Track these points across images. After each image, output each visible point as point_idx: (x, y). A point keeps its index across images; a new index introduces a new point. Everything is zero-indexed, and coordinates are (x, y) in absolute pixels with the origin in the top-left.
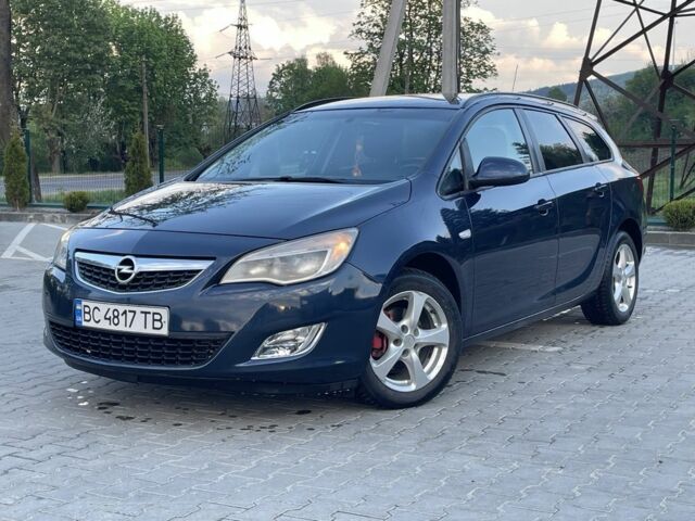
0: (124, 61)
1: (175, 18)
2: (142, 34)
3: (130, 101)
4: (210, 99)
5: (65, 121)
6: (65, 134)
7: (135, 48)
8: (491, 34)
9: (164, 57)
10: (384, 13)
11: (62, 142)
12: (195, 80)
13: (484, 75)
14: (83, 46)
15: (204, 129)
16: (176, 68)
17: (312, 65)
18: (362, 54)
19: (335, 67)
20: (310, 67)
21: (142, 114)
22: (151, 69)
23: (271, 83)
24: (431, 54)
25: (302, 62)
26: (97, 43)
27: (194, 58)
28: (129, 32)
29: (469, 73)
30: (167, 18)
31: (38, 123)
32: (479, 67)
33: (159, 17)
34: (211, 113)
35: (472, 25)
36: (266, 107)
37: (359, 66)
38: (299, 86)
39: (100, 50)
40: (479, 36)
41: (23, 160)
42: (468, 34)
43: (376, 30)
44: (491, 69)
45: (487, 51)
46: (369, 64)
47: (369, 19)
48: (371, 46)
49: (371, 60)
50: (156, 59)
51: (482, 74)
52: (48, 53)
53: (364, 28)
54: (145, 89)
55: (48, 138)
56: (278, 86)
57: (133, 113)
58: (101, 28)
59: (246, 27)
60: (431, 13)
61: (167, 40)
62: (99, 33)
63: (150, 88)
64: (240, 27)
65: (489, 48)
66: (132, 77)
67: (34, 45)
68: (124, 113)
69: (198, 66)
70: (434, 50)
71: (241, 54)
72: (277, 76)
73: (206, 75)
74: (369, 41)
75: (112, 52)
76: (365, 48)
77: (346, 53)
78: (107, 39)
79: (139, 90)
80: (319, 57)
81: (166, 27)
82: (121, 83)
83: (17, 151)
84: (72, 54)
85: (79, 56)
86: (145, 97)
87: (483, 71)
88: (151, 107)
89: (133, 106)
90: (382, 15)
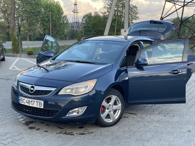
0: (45, 13)
1: (58, 2)
2: (50, 6)
3: (47, 23)
4: (67, 23)
5: (30, 28)
6: (30, 31)
7: (48, 9)
8: (138, 9)
9: (55, 12)
10: (111, 2)
11: (30, 33)
12: (63, 18)
13: (136, 19)
14: (35, 9)
15: (65, 30)
16: (58, 15)
17: (93, 15)
18: (105, 13)
19: (99, 15)
20: (92, 15)
21: (50, 26)
22: (52, 15)
23: (83, 19)
24: (123, 13)
25: (91, 14)
26: (39, 8)
27: (63, 12)
28: (47, 5)
29: (132, 18)
30: (57, 2)
31: (24, 28)
32: (135, 17)
33: (54, 2)
34: (67, 26)
35: (133, 6)
36: (81, 25)
37: (104, 16)
38: (89, 20)
39: (39, 10)
40: (135, 9)
41: (17, 41)
42: (132, 8)
43: (109, 7)
44: (138, 17)
45: (137, 13)
46: (107, 15)
47: (108, 4)
48: (108, 11)
49: (107, 14)
50: (53, 12)
51: (135, 19)
52: (26, 10)
53: (106, 6)
54: (51, 20)
55: (26, 32)
56: (84, 20)
57: (48, 26)
58: (40, 4)
59: (76, 5)
60: (123, 3)
61: (56, 8)
62: (39, 6)
63: (52, 20)
64: (75, 5)
65: (137, 12)
66: (47, 17)
67: (22, 8)
68: (45, 26)
69: (64, 14)
70: (124, 12)
71: (75, 12)
72: (84, 17)
73: (66, 17)
74: (107, 9)
75: (42, 10)
76: (106, 11)
77: (101, 12)
78: (41, 7)
79: (49, 20)
80: (95, 13)
81: (56, 4)
82: (44, 18)
83: (15, 39)
84: (32, 11)
85: (34, 11)
86: (51, 22)
87: (136, 18)
88: (52, 25)
89: (47, 24)
90: (111, 3)
